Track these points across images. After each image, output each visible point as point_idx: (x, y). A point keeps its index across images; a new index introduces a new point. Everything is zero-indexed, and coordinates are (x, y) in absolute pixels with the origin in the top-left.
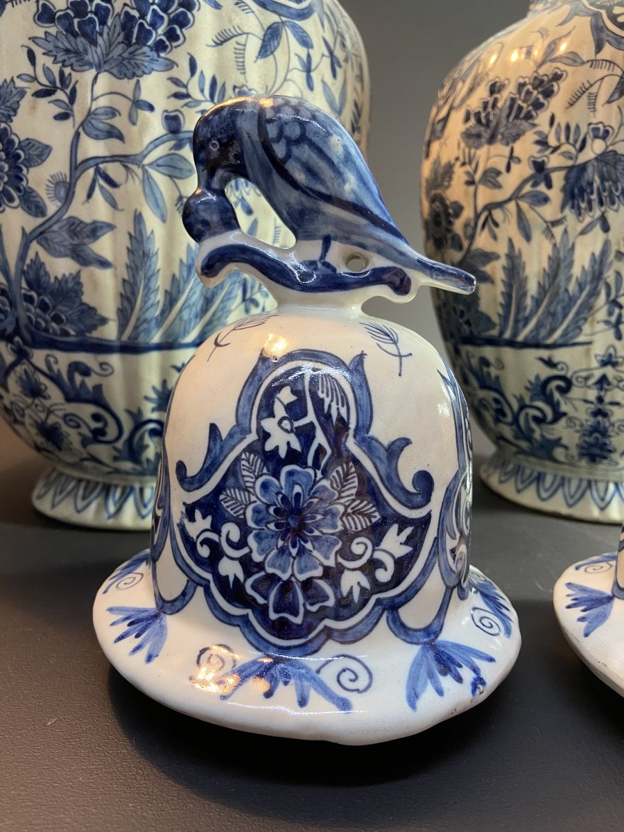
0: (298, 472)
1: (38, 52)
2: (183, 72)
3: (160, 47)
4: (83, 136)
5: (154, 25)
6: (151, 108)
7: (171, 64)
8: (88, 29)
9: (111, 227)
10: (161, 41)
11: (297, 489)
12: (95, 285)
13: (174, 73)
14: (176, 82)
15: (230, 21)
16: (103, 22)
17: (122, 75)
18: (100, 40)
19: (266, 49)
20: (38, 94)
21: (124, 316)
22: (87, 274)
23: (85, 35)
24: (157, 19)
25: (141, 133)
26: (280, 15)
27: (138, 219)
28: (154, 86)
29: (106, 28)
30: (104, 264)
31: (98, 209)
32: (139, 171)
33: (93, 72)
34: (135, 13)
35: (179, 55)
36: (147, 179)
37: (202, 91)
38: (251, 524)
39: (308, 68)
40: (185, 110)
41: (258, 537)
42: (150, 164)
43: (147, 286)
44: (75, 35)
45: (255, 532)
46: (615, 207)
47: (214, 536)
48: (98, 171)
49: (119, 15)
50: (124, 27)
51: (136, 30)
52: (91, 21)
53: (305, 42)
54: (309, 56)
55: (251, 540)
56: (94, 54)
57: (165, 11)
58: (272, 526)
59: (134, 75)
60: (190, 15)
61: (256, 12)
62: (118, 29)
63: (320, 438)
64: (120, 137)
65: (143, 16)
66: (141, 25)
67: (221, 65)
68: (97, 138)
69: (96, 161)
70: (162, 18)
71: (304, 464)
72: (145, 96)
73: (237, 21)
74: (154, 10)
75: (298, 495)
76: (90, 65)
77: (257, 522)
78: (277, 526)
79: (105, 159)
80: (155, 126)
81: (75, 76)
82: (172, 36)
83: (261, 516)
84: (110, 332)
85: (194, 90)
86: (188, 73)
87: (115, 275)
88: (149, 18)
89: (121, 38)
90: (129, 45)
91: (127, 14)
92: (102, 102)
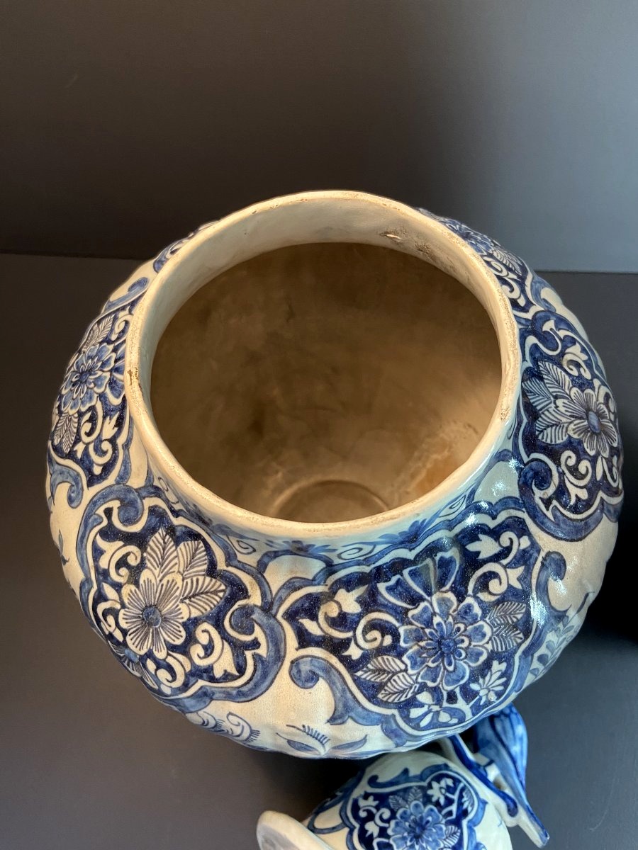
0: (435, 812)
11: (430, 819)
38: (398, 815)
41: (397, 824)
45: (397, 820)
47: (374, 811)
55: (393, 823)
58: (407, 824)
63: (454, 808)
71: (440, 811)
75: (428, 822)
77: (402, 817)
78: (410, 826)
83: (405, 816)
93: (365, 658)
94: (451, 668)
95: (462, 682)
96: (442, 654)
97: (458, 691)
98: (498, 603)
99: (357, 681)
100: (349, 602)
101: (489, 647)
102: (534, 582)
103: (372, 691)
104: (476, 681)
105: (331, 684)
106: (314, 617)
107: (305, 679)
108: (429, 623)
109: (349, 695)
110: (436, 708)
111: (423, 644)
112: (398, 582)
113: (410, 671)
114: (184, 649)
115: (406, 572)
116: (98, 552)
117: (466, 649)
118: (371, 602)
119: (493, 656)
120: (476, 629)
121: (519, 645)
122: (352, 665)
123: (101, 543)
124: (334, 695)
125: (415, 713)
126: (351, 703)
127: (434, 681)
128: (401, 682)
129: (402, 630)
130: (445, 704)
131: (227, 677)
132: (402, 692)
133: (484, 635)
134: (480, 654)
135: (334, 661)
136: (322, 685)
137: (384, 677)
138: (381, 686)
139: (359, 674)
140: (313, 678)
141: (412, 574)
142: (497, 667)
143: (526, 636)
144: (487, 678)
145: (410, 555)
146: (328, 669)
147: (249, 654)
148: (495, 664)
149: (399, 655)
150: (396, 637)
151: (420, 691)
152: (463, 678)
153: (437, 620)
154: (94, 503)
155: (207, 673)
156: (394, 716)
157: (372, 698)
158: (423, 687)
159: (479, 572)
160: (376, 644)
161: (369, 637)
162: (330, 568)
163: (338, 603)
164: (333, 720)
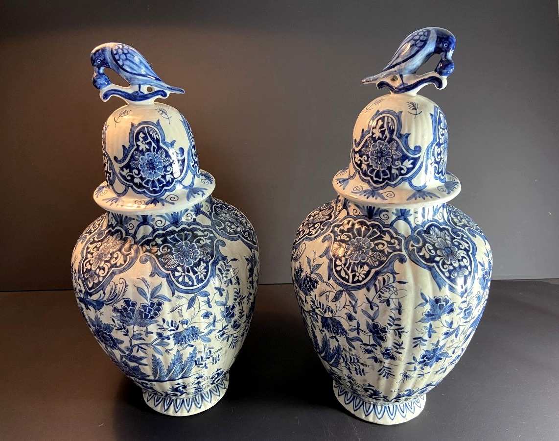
1: (115, 320)
2: (161, 323)
3: (152, 318)
4: (132, 340)
5: (149, 312)
6: (152, 333)
7: (157, 321)
8: (129, 315)
9: (146, 357)
10: (152, 316)
12: (144, 369)
13: (158, 323)
14: (159, 325)
15: (175, 304)
16: (133, 313)
17: (141, 326)
18: (133, 318)
19: (189, 306)
20: (117, 330)
21: (155, 374)
22: (140, 366)
23: (128, 317)
24: (150, 311)
25: (150, 338)
26: (194, 293)
27: (154, 356)
28: (152, 328)
29: (134, 315)
30: (146, 365)
31: (141, 354)
32: (152, 347)
33: (133, 326)
34: (143, 310)
35: (159, 319)
36: (154, 348)
37: (168, 325)
39: (208, 302)
40: (163, 332)
42: (155, 345)
43: (160, 369)
44: (125, 317)
46: (339, 335)
48: (139, 347)
49: (138, 311)
50: (140, 314)
51: (144, 315)
52: (129, 313)
53: (206, 295)
54: (208, 298)
56: (131, 321)
57: (152, 307)
59: (145, 326)
60: (161, 307)
61: (185, 296)
62: (138, 315)
64: (144, 340)
65: (145, 311)
66: (145, 313)
67: (174, 316)
68: (137, 340)
69: (138, 345)
70: (151, 310)
72: (149, 330)
73: (178, 303)
74: (149, 308)
76: (131, 324)
79: (140, 344)
80: (155, 336)
81: (127, 327)
82: (156, 314)
84: (152, 378)
85: (165, 326)
86: (163, 323)
87: (150, 367)
88: (147, 311)
89: (139, 317)
90: (142, 319)
91: (140, 310)
92: (137, 332)
93: (162, 255)
94: (187, 260)
95: (191, 265)
96: (185, 256)
97: (190, 268)
98: (202, 246)
99: (159, 261)
100: (159, 241)
101: (200, 257)
102: (214, 245)
103: (163, 264)
104: (196, 267)
105: (151, 263)
106: (148, 245)
107: (143, 262)
108: (181, 247)
109: (156, 265)
110: (183, 274)
111: (179, 252)
112: (173, 237)
113: (175, 259)
114: (109, 261)
115: (176, 234)
116: (88, 248)
117: (192, 256)
118: (165, 241)
119: (200, 260)
120: (195, 251)
121: (210, 260)
122: (158, 257)
123: (90, 246)
124: (152, 265)
125: (177, 274)
126: (157, 268)
127: (182, 263)
128: (172, 262)
129: (173, 249)
130: (186, 273)
131: (121, 265)
132: (173, 265)
133: (198, 253)
134: (197, 258)
135: (153, 256)
136: (148, 262)
137: (167, 261)
138: (166, 263)
139: (160, 259)
140: (146, 261)
141: (177, 235)
142: (203, 265)
143: (212, 258)
144: (200, 267)
145: (177, 230)
146: (151, 258)
147: (128, 257)
148: (202, 263)
149: (172, 255)
150: (171, 250)
151: (178, 266)
152: (191, 264)
153: (183, 247)
154: (90, 238)
155: (115, 265)
156: (170, 274)
157: (163, 267)
158: (179, 265)
159: (197, 238)
160: (166, 252)
161: (164, 250)
162: (154, 230)
163: (156, 242)
164: (151, 275)
